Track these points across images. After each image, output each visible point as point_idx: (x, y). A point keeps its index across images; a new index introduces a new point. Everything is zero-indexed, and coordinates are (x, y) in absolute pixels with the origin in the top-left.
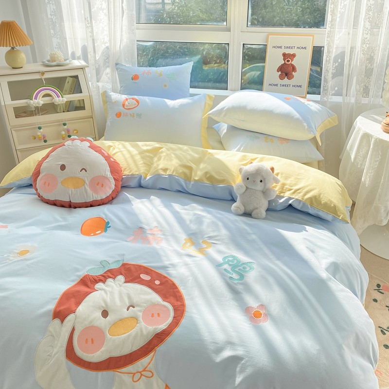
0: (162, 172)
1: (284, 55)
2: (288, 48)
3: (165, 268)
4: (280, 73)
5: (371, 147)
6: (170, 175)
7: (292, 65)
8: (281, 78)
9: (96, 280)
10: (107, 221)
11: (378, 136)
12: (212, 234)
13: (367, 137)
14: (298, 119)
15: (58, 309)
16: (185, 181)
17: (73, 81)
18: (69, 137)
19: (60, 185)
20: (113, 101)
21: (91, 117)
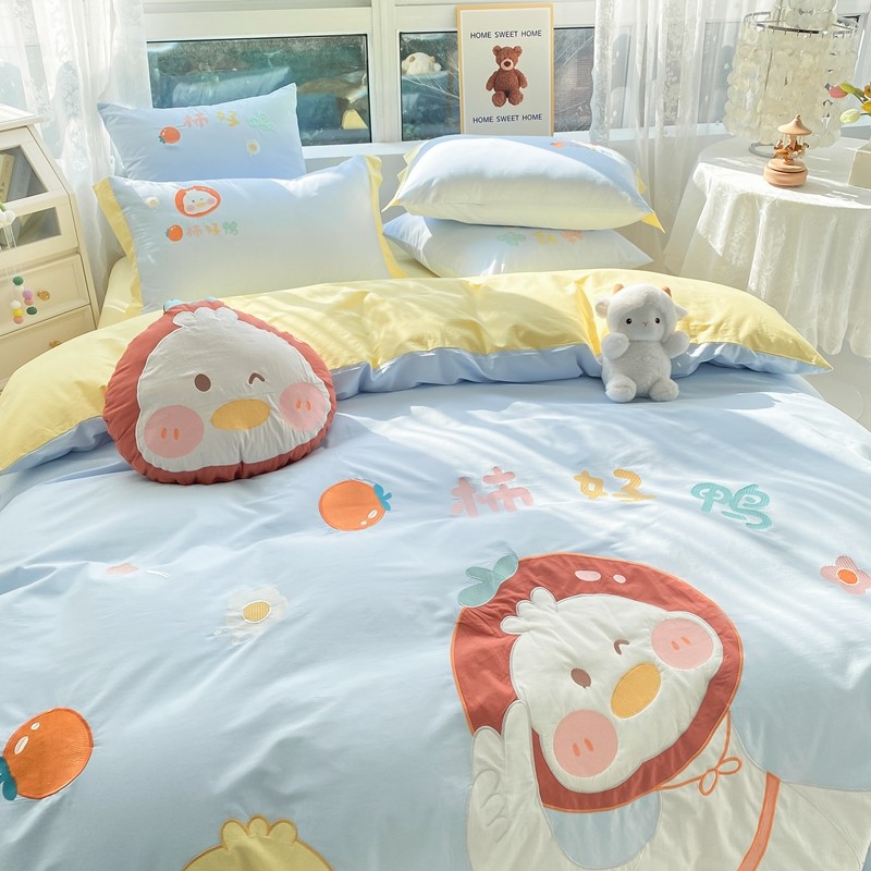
0: (416, 348)
1: (497, 51)
2: (502, 35)
3: (606, 545)
4: (493, 92)
5: (764, 218)
6: (440, 350)
7: (517, 73)
8: (497, 102)
9: (493, 615)
10: (373, 485)
11: (773, 198)
12: (622, 453)
15: (474, 704)
16: (474, 355)
17: (6, 165)
18: (32, 311)
19: (207, 426)
20: (149, 200)
21: (77, 251)
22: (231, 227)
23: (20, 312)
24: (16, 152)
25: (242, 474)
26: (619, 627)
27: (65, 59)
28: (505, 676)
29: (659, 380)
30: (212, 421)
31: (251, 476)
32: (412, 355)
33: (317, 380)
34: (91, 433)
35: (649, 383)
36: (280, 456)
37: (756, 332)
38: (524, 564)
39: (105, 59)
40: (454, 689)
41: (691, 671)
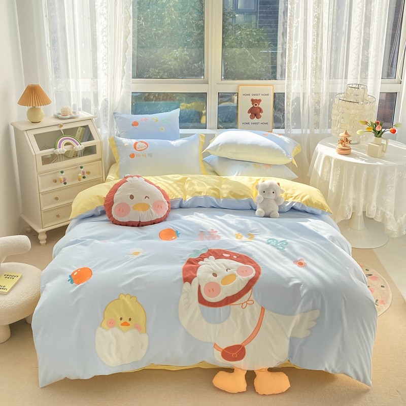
0: (197, 195)
1: (252, 100)
2: (254, 95)
3: (234, 249)
4: (250, 114)
5: (333, 164)
6: (204, 196)
7: (259, 108)
8: (252, 117)
9: (197, 260)
10: (175, 231)
11: (336, 157)
13: (328, 158)
14: (278, 150)
15: (185, 277)
16: (216, 199)
17: (83, 131)
18: (84, 177)
19: (132, 210)
20: (125, 145)
21: (101, 159)
22: (150, 155)
23: (80, 177)
24: (86, 127)
25: (139, 225)
26: (229, 266)
27: (105, 98)
28: (196, 272)
29: (273, 211)
30: (133, 208)
31: (142, 226)
32: (196, 197)
33: (165, 200)
34: (99, 210)
35: (269, 212)
36: (151, 221)
37: (308, 200)
38: (209, 250)
39: (118, 98)
40: (181, 273)
41: (245, 277)
